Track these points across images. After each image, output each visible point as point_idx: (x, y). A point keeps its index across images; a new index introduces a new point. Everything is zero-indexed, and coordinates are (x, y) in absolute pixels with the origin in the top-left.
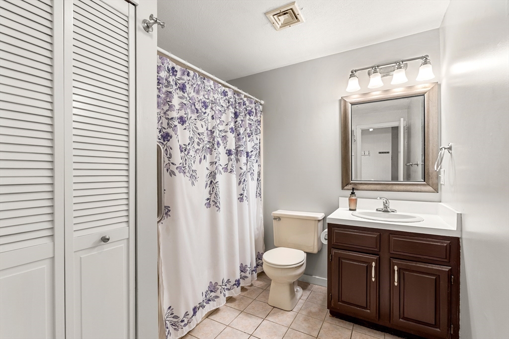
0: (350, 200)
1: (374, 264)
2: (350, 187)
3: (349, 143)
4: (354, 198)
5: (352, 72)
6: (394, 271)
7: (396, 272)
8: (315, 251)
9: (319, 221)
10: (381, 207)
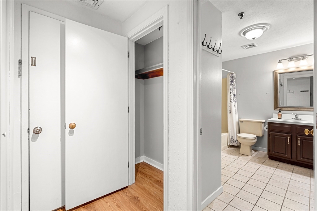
0: (278, 114)
1: (289, 137)
2: (278, 109)
3: (278, 90)
4: (280, 113)
5: (279, 61)
6: (298, 140)
7: (299, 140)
8: (261, 136)
9: (263, 123)
10: (294, 117)
